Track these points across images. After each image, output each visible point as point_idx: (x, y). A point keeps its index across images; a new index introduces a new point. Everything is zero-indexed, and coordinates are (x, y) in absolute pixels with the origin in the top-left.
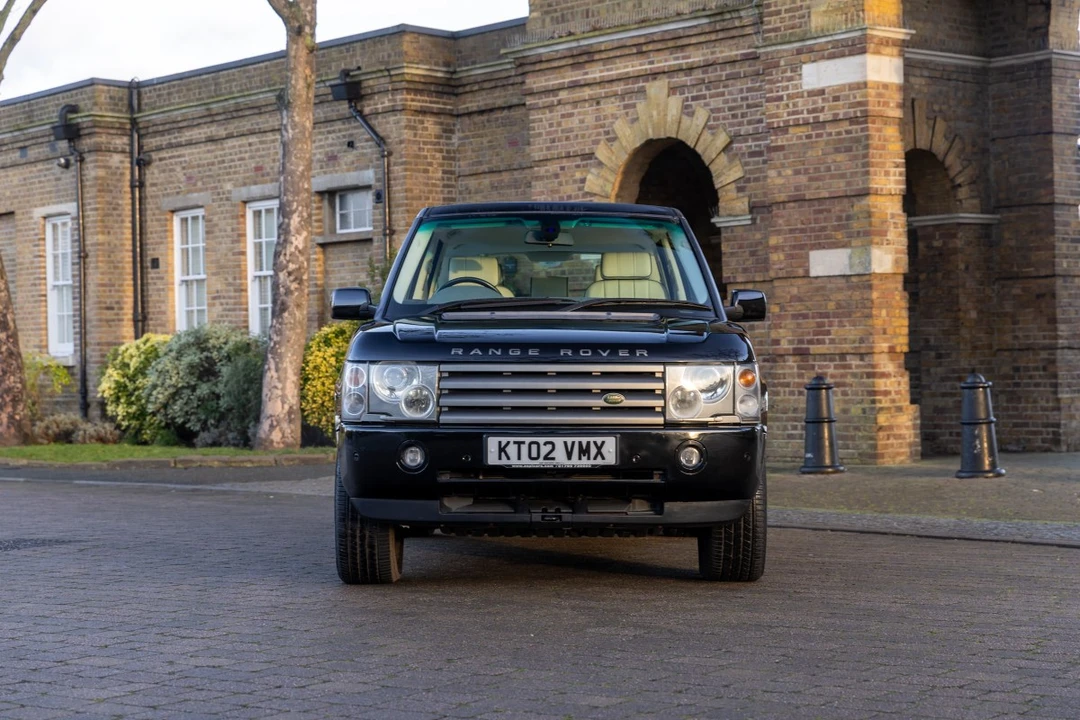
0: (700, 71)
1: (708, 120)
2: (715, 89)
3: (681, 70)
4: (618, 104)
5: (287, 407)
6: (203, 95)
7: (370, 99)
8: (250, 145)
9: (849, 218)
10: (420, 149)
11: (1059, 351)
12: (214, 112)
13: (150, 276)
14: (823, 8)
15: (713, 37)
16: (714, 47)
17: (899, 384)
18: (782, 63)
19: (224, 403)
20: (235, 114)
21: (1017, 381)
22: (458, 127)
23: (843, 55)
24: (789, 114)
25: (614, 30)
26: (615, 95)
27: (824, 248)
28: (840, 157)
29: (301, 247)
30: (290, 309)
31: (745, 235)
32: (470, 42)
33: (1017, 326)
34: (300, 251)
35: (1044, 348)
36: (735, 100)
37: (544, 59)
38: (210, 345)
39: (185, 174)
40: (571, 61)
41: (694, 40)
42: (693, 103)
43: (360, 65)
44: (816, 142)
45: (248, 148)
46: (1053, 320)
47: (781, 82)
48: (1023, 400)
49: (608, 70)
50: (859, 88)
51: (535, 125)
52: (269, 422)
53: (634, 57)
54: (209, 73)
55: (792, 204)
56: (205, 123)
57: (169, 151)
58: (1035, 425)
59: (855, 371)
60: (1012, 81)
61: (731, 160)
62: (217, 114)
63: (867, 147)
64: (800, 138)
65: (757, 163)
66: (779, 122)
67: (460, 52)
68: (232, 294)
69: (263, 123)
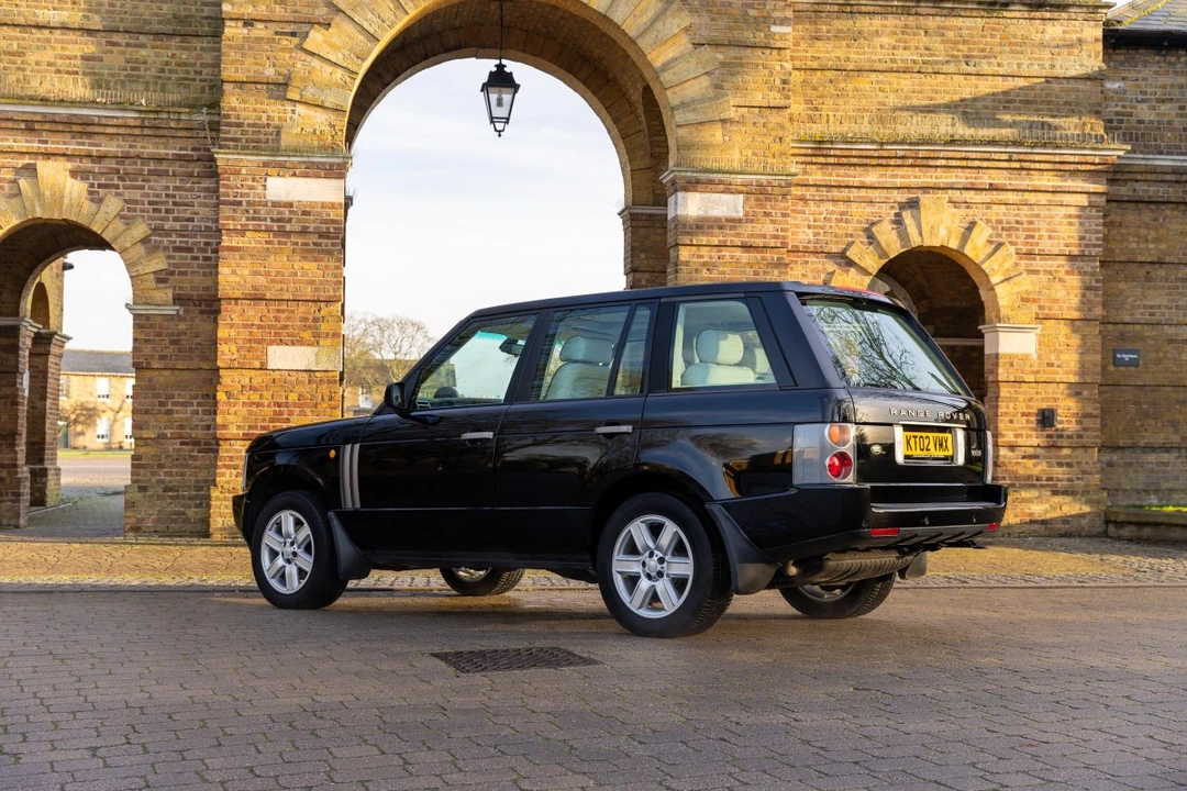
0: (114, 161)
1: (122, 210)
2: (132, 181)
3: (89, 156)
9: (316, 320)
14: (295, 131)
15: (137, 132)
16: (135, 141)
18: (244, 171)
23: (317, 176)
27: (286, 344)
28: (308, 265)
31: (165, 324)
36: (157, 196)
41: (109, 130)
42: (101, 190)
44: (279, 249)
47: (240, 188)
53: (19, 133)
55: (247, 302)
64: (260, 242)
65: (186, 258)
66: (234, 225)
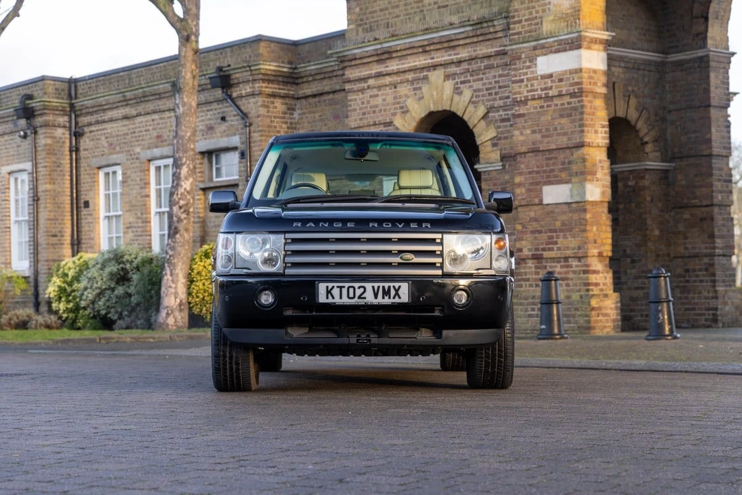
0: (466, 63)
1: (472, 97)
2: (477, 75)
3: (453, 63)
4: (409, 87)
5: (178, 301)
6: (120, 87)
7: (237, 87)
8: (153, 120)
9: (570, 163)
10: (271, 121)
11: (716, 258)
12: (128, 98)
13: (82, 213)
14: (551, 18)
15: (475, 39)
16: (476, 46)
17: (606, 278)
18: (523, 56)
19: (134, 300)
20: (142, 99)
21: (687, 278)
22: (298, 106)
23: (565, 50)
24: (528, 92)
25: (406, 36)
26: (408, 81)
27: (553, 184)
28: (564, 121)
29: (188, 189)
30: (181, 232)
31: (498, 176)
32: (307, 47)
33: (687, 241)
34: (187, 192)
35: (706, 255)
36: (490, 83)
37: (358, 57)
38: (124, 260)
39: (107, 142)
40: (376, 58)
41: (461, 42)
42: (462, 86)
43: (230, 63)
44: (547, 111)
45: (151, 123)
46: (712, 236)
47: (522, 69)
48: (692, 292)
49: (402, 64)
50: (576, 73)
51: (352, 103)
52: (166, 311)
53: (421, 55)
54: (125, 71)
55: (531, 154)
56: (122, 106)
57: (97, 125)
58: (700, 309)
59: (574, 269)
60: (682, 70)
61: (488, 125)
62: (130, 100)
63: (582, 113)
64: (536, 108)
65: (507, 126)
66: (521, 97)
67: (299, 54)
68: (140, 225)
69: (162, 105)
